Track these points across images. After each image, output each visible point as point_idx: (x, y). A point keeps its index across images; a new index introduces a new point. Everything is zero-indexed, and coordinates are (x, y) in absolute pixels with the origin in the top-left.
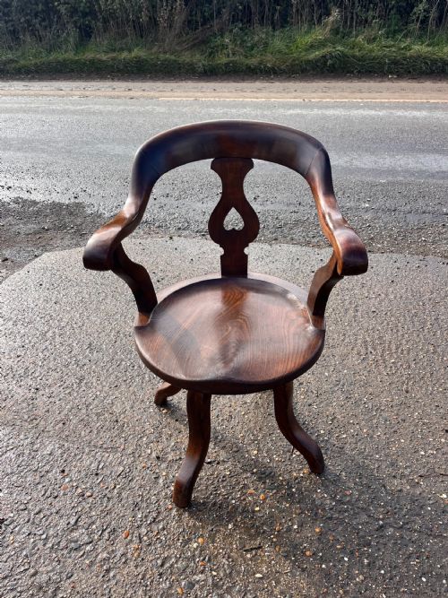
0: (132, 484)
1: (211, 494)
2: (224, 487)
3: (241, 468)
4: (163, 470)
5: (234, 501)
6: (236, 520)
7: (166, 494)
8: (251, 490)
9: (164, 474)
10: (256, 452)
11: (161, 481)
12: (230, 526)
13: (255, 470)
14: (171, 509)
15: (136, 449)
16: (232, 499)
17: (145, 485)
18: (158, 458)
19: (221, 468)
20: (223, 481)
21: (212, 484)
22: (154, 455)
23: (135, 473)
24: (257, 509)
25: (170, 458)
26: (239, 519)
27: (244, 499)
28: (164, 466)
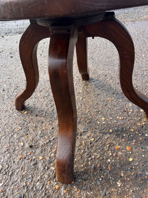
0: (15, 177)
1: (88, 161)
2: (95, 151)
3: (100, 133)
4: (39, 155)
5: (109, 160)
6: (121, 177)
7: (49, 175)
8: (118, 147)
9: (41, 158)
10: (103, 119)
11: (40, 165)
12: (119, 184)
13: (111, 131)
14: (59, 189)
15: (10, 146)
16: (107, 159)
17: (27, 175)
18: (31, 147)
19: (85, 137)
20: (91, 147)
21: (84, 152)
22: (27, 145)
23: (14, 166)
24: (131, 159)
25: (42, 143)
26: (122, 175)
27: (117, 156)
28: (38, 151)
